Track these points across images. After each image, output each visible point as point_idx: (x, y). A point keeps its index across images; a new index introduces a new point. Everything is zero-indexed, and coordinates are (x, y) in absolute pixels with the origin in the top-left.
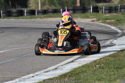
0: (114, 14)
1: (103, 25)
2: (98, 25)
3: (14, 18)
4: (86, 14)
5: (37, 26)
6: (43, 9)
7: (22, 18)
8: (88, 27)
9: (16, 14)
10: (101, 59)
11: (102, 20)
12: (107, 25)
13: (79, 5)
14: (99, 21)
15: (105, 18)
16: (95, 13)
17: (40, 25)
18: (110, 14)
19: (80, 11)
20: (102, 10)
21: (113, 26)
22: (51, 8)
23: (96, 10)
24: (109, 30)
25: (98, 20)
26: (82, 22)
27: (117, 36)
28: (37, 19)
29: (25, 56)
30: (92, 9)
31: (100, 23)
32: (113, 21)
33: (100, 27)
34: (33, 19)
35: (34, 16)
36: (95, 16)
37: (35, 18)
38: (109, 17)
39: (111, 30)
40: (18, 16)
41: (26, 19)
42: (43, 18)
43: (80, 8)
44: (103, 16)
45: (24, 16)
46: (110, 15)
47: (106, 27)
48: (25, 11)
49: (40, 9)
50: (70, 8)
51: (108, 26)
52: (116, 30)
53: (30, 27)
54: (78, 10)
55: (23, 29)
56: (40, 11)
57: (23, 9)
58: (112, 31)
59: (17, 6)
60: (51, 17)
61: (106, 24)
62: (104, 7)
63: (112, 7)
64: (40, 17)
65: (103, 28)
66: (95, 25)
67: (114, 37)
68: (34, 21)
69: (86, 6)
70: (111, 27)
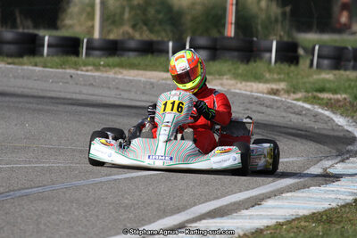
0: (348, 73)
1: (308, 110)
2: (289, 107)
3: (6, 59)
4: (253, 66)
5: (80, 93)
6: (112, 37)
7: (31, 64)
8: (254, 111)
9: (12, 48)
10: (281, 225)
11: (306, 91)
12: (320, 110)
13: (233, 35)
14: (294, 93)
15: (317, 86)
16: (285, 67)
17: (90, 92)
18: (336, 72)
19: (236, 54)
20: (310, 57)
21: (342, 115)
22: (138, 36)
23: (289, 54)
24: (324, 126)
25: (293, 89)
26: (237, 91)
27: (348, 152)
28: (84, 69)
30: (276, 52)
31: (298, 100)
32: (344, 96)
33: (294, 113)
34: (70, 68)
35: (73, 59)
36: (282, 76)
37: (76, 66)
38: (329, 81)
39: (333, 130)
40: (20, 55)
41: (45, 66)
42: (101, 68)
43: (234, 44)
44: (310, 79)
45: (42, 55)
46: (335, 75)
47: (316, 115)
48: (46, 38)
49: (97, 35)
52: (348, 131)
54: (229, 49)
55: (31, 100)
56: (96, 44)
57: (41, 33)
58: (336, 134)
59: (18, 21)
60: (132, 66)
61: (316, 107)
62: (317, 47)
63: (347, 48)
64: (94, 65)
65: (304, 118)
66: (278, 108)
67: (340, 154)
68: (71, 76)
69: (257, 37)
70: (332, 116)
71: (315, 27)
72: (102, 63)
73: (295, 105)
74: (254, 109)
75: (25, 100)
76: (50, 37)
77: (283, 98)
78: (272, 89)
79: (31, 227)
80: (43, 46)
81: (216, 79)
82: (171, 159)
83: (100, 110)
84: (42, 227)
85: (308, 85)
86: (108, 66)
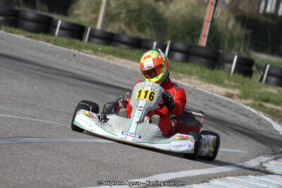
1: (254, 114)
2: (240, 109)
3: (26, 33)
4: (216, 71)
5: (79, 69)
6: (109, 30)
7: (44, 40)
9: (32, 25)
11: (255, 100)
12: (263, 116)
13: (204, 45)
14: (245, 99)
15: (263, 97)
16: (241, 77)
18: (280, 88)
19: (204, 60)
20: (262, 73)
21: (279, 122)
22: (129, 33)
23: (246, 68)
24: (265, 129)
25: (244, 96)
26: (201, 90)
27: (281, 153)
28: (85, 51)
29: (23, 140)
30: (236, 64)
31: (247, 105)
33: (243, 115)
34: (75, 48)
35: (78, 42)
36: (238, 84)
37: (79, 48)
38: (274, 95)
39: (271, 133)
40: (37, 31)
41: (55, 44)
42: (99, 53)
43: (205, 52)
44: (259, 90)
45: (54, 35)
46: (279, 90)
47: (259, 119)
48: (60, 22)
49: (99, 26)
50: (180, 46)
51: (265, 120)
53: (59, 67)
54: (199, 56)
55: (41, 69)
56: (97, 34)
57: (55, 16)
58: (273, 137)
60: (122, 56)
61: (261, 113)
62: (268, 67)
64: (93, 49)
65: (250, 120)
66: (231, 108)
67: (274, 153)
68: (74, 55)
69: (223, 50)
70: (272, 122)
71: (269, 50)
72: (100, 49)
73: (245, 109)
74: (212, 106)
75: (36, 67)
76: (62, 21)
77: (236, 101)
78: (229, 93)
79: (30, 168)
80: (56, 27)
81: (186, 77)
82: (140, 137)
83: (94, 86)
84: (38, 169)
85: (256, 95)
86: (104, 52)
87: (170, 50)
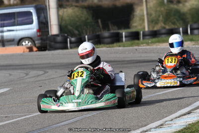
3: (106, 45)
5: (141, 57)
7: (117, 46)
17: (146, 56)
28: (142, 45)
34: (136, 46)
35: (136, 41)
37: (138, 45)
40: (112, 43)
41: (124, 46)
42: (150, 44)
45: (122, 41)
48: (124, 34)
49: (146, 29)
50: (195, 26)
55: (119, 63)
56: (147, 33)
57: (120, 31)
59: (110, 27)
64: (146, 43)
68: (136, 50)
72: (150, 42)
75: (116, 63)
76: (125, 32)
80: (122, 37)
83: (151, 63)
84: (125, 120)
86: (153, 43)
87: (191, 30)
